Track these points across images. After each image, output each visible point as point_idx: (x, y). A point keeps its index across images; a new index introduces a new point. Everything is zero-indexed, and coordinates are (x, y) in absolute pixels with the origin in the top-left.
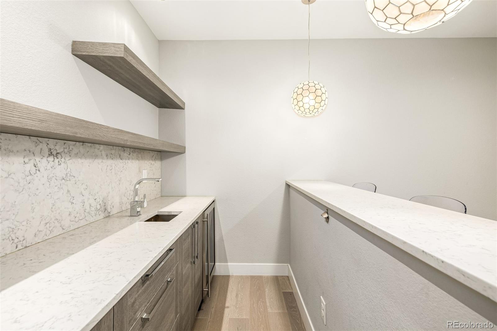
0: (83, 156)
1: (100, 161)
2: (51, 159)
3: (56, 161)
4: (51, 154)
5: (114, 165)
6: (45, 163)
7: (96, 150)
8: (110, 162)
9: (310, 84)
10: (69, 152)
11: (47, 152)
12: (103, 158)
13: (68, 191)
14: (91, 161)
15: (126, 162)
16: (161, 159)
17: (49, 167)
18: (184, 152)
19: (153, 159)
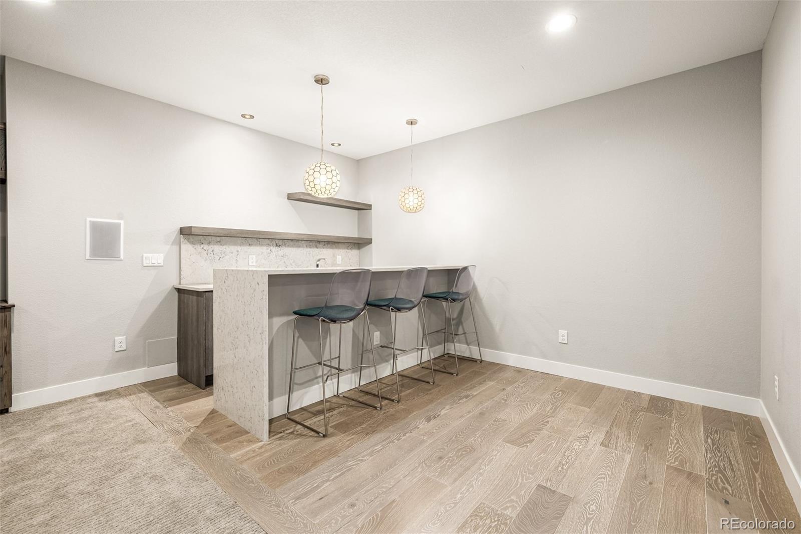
0: (292, 246)
1: (302, 249)
2: (277, 247)
3: (279, 248)
4: (277, 246)
5: (311, 252)
6: (274, 249)
7: (300, 243)
8: (309, 249)
9: (414, 188)
10: (285, 245)
11: (275, 245)
12: (303, 247)
13: (285, 262)
14: (296, 249)
15: (322, 249)
16: (359, 248)
17: (276, 251)
18: (371, 243)
19: (349, 248)
